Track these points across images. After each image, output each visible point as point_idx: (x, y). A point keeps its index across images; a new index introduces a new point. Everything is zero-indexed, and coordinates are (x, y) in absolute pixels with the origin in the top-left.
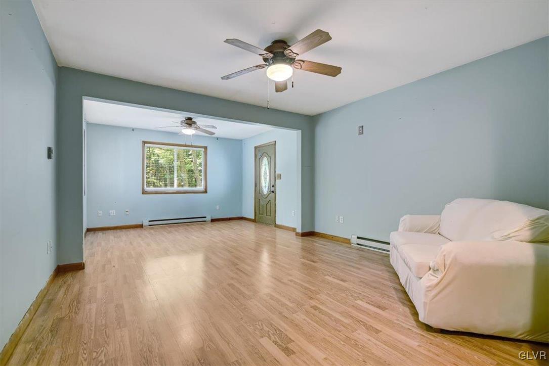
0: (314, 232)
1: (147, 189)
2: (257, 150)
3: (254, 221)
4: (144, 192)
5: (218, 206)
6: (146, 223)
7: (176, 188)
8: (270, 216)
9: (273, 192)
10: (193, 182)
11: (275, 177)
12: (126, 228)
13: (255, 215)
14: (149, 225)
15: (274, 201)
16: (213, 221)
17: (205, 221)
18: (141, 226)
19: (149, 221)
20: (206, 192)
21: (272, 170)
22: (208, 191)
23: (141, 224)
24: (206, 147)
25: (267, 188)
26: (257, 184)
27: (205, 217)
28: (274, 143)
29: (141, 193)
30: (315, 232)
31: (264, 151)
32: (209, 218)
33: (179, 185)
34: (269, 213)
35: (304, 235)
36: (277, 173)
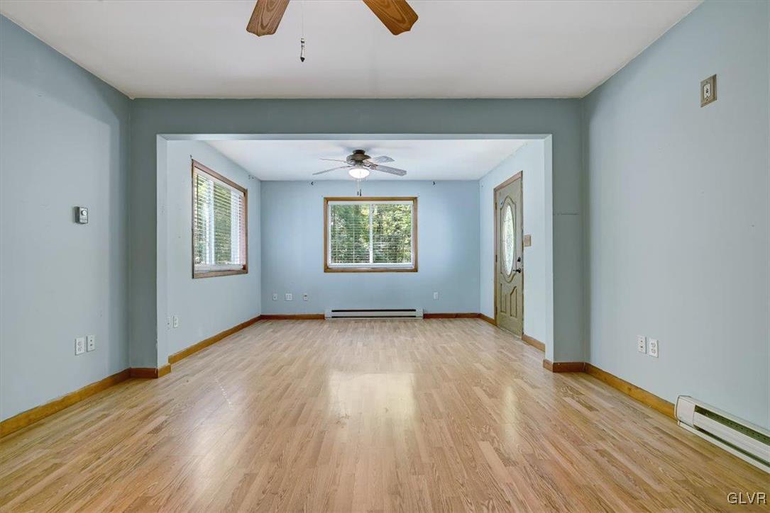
0: (588, 365)
1: (331, 263)
2: (498, 193)
3: (494, 322)
4: (327, 269)
5: (435, 294)
6: (328, 313)
7: (371, 263)
8: (516, 317)
9: (519, 271)
10: (395, 255)
11: (523, 241)
12: (309, 319)
13: (496, 313)
14: (333, 317)
15: (521, 287)
16: (426, 316)
17: (415, 317)
18: (322, 317)
19: (333, 311)
20: (416, 270)
21: (519, 229)
22: (419, 269)
23: (322, 313)
24: (416, 198)
25: (512, 262)
26: (498, 258)
27: (415, 310)
28: (520, 176)
29: (323, 270)
30: (590, 365)
31: (508, 194)
32: (419, 313)
33: (377, 259)
34: (513, 312)
35: (559, 368)
36: (525, 234)
